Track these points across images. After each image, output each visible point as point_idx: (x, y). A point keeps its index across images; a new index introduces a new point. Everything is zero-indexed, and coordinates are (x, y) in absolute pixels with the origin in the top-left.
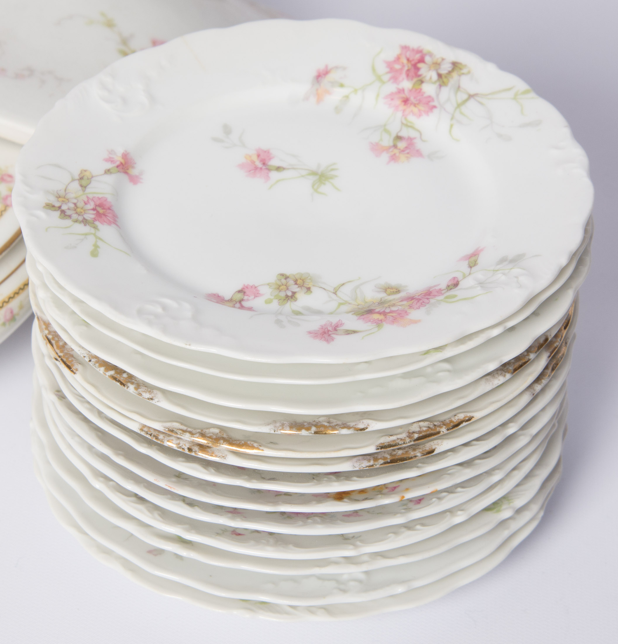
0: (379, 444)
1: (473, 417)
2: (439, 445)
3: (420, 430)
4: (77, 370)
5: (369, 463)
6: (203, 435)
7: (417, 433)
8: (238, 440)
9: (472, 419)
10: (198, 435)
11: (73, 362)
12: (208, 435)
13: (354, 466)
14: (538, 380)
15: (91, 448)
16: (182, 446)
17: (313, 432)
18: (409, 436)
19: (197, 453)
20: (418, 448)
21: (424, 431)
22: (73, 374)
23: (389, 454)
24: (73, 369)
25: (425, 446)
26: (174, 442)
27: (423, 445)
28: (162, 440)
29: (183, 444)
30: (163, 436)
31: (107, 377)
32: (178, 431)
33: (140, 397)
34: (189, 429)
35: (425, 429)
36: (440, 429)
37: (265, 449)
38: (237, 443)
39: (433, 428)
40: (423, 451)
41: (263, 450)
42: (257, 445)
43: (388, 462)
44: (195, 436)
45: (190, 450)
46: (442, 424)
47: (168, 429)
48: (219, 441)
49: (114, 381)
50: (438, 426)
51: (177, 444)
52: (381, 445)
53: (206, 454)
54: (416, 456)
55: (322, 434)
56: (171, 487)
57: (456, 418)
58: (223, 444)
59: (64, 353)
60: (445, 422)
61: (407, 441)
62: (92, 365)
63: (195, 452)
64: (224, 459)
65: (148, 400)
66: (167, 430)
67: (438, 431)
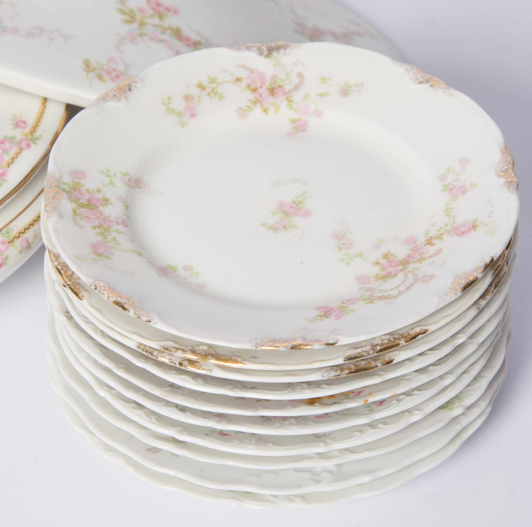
0: (347, 356)
1: (428, 330)
2: (397, 356)
3: (382, 343)
4: (83, 296)
5: (336, 373)
6: (193, 352)
7: (379, 346)
8: (224, 356)
9: (427, 331)
10: (189, 352)
11: (80, 289)
12: (198, 352)
13: (323, 376)
14: (483, 296)
15: (95, 362)
16: (174, 361)
17: (290, 348)
18: (372, 348)
19: (187, 367)
20: (378, 359)
21: (386, 344)
22: (80, 300)
23: (353, 365)
24: (80, 296)
25: (385, 357)
26: (167, 357)
27: (383, 356)
28: (156, 356)
29: (175, 359)
30: (158, 353)
31: (111, 302)
32: (172, 349)
33: (140, 320)
34: (182, 347)
35: (386, 342)
36: (400, 341)
37: (247, 363)
38: (223, 358)
39: (394, 340)
40: (383, 361)
41: (245, 364)
42: (241, 360)
43: (353, 372)
44: (186, 353)
45: (181, 364)
46: (401, 337)
47: (164, 347)
48: (208, 357)
49: (117, 306)
50: (397, 339)
51: (169, 359)
52: (348, 357)
53: (194, 368)
54: (377, 366)
55: (297, 349)
56: (165, 396)
57: (413, 331)
58: (211, 360)
59: (72, 282)
60: (404, 335)
61: (371, 353)
62: (97, 292)
63: (185, 366)
64: (210, 372)
65: (146, 323)
66: (162, 348)
67: (397, 343)
